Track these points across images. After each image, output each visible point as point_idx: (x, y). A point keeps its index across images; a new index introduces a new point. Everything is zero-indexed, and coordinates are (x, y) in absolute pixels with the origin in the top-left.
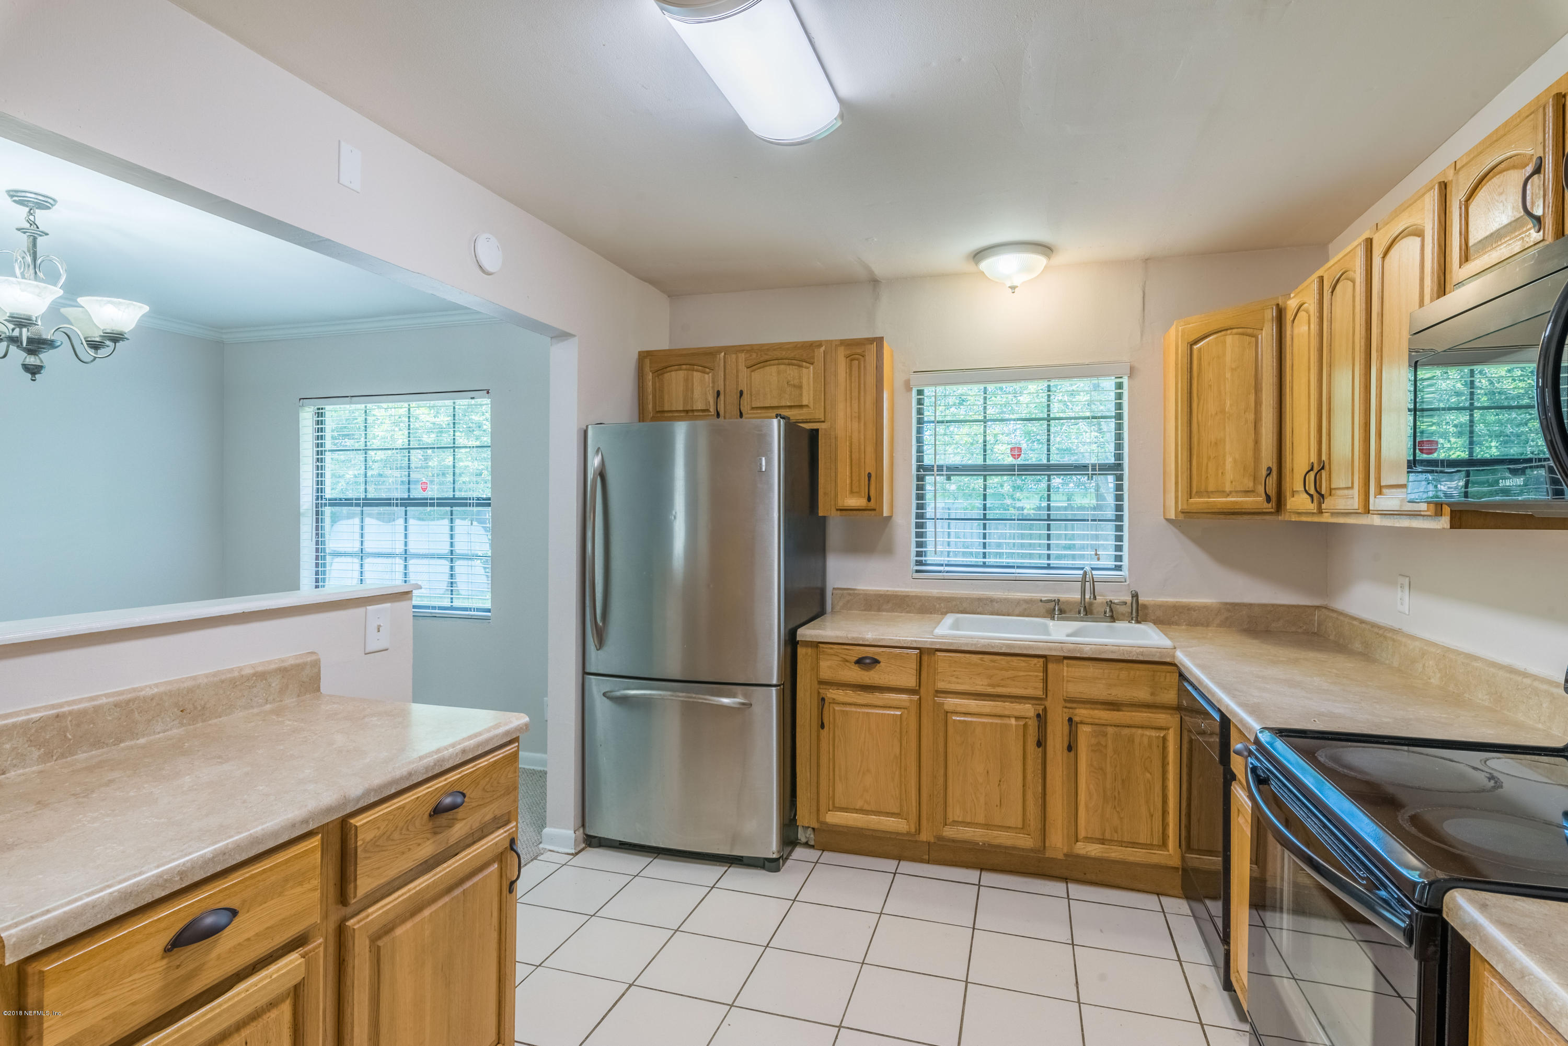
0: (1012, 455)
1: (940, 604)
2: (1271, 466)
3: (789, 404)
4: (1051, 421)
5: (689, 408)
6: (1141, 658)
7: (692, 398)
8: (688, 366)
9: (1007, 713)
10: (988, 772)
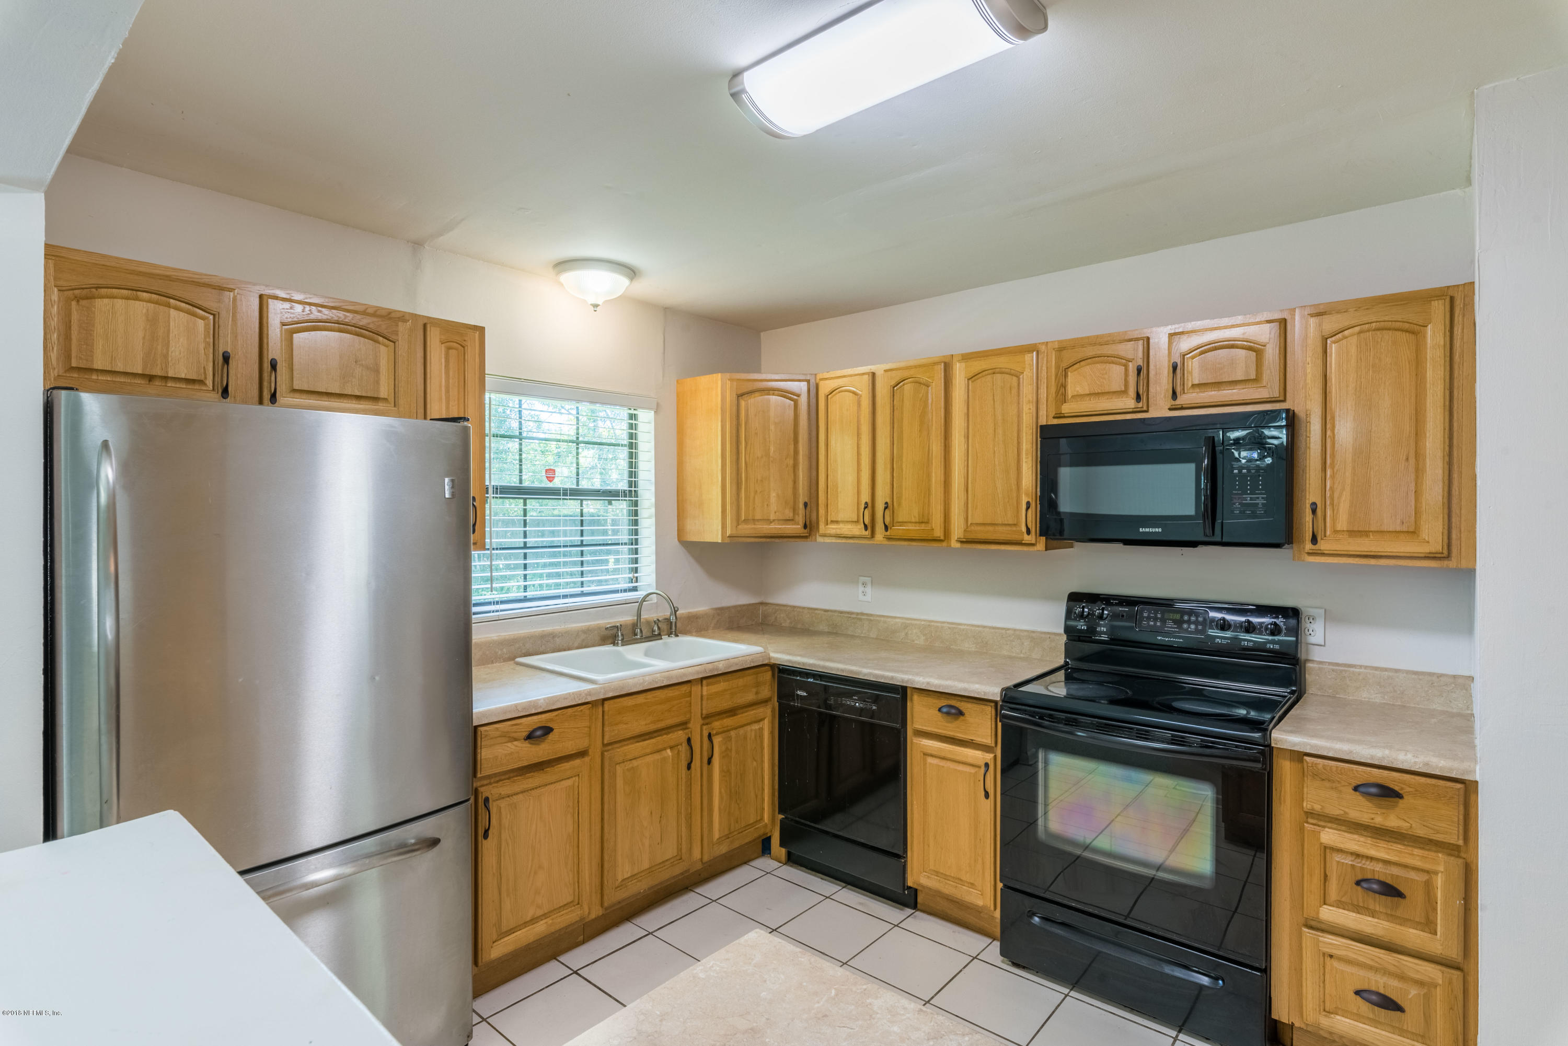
0: (547, 477)
1: (502, 650)
2: (807, 501)
3: (358, 394)
4: (580, 445)
5: (157, 371)
6: (753, 665)
7: (166, 356)
8: (154, 296)
9: (660, 747)
10: (651, 813)
